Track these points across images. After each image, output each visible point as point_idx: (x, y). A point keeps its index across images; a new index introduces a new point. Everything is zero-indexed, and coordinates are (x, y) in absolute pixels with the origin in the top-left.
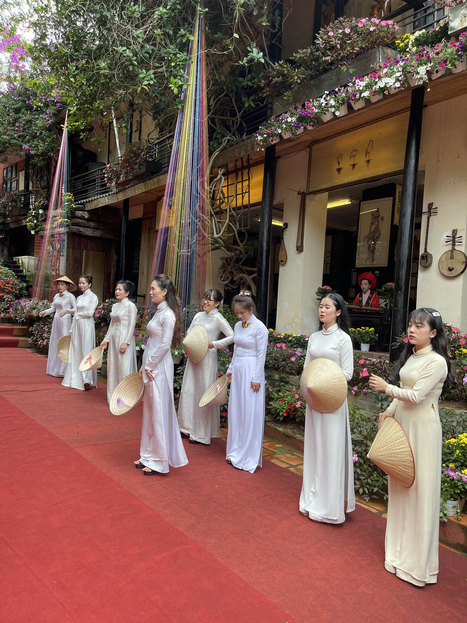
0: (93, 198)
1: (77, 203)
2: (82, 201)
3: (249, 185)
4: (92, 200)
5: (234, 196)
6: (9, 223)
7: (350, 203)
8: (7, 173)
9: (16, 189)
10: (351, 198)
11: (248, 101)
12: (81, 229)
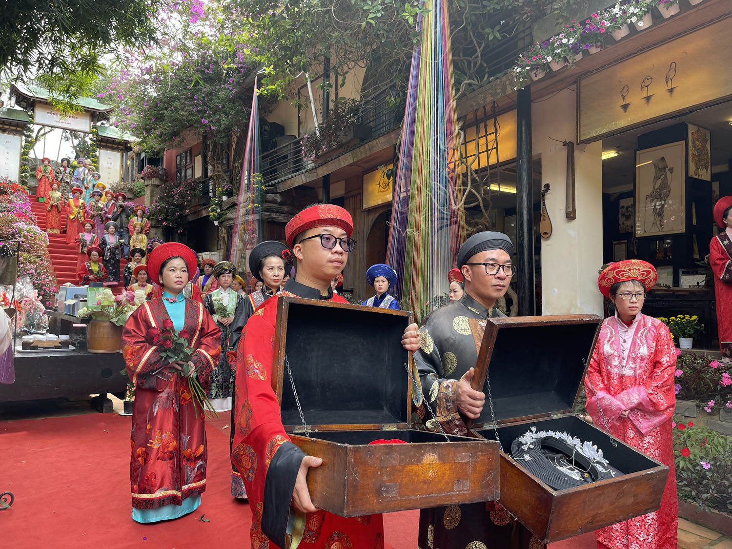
0: (286, 177)
1: (267, 184)
2: (273, 182)
3: (496, 140)
4: (285, 180)
5: (477, 155)
6: (188, 215)
7: (616, 155)
8: (181, 160)
9: (191, 177)
10: (618, 148)
11: (493, 32)
12: (274, 215)
